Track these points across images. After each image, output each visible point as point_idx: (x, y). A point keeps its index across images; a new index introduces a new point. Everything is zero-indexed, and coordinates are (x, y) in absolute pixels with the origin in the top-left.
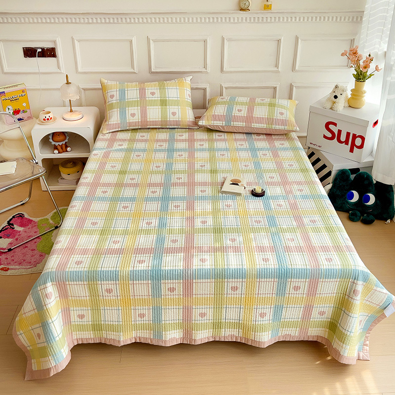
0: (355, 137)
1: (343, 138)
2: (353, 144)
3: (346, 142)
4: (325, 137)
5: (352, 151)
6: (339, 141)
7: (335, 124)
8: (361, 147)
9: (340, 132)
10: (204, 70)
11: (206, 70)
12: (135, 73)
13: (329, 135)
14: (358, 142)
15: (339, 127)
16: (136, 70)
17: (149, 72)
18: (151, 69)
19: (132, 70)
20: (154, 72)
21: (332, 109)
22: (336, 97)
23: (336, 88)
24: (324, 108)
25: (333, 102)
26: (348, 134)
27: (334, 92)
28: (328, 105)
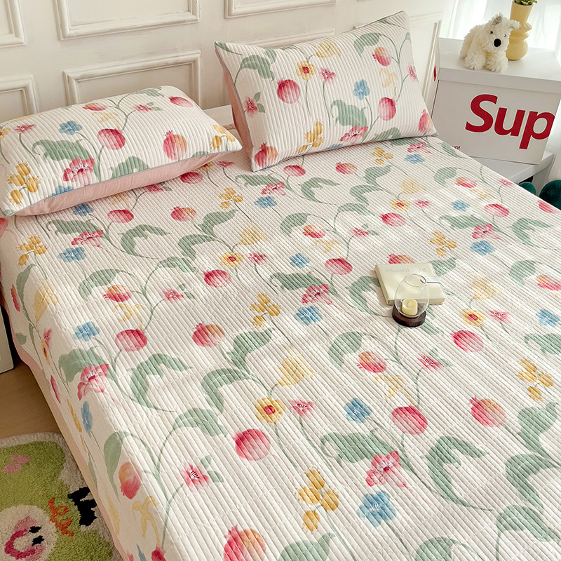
0: (534, 117)
1: (508, 124)
2: (529, 132)
3: (515, 131)
4: (469, 127)
5: (524, 145)
6: (500, 131)
7: (493, 99)
8: (546, 134)
9: (502, 112)
10: (190, 16)
11: (193, 17)
12: (20, 45)
13: (479, 122)
14: (540, 126)
15: (500, 104)
16: (23, 38)
17: (59, 39)
18: (63, 30)
19: (12, 39)
20: (73, 36)
21: (486, 67)
22: (497, 43)
23: (497, 23)
24: (469, 68)
25: (488, 55)
26: (520, 114)
27: (492, 32)
28: (479, 61)
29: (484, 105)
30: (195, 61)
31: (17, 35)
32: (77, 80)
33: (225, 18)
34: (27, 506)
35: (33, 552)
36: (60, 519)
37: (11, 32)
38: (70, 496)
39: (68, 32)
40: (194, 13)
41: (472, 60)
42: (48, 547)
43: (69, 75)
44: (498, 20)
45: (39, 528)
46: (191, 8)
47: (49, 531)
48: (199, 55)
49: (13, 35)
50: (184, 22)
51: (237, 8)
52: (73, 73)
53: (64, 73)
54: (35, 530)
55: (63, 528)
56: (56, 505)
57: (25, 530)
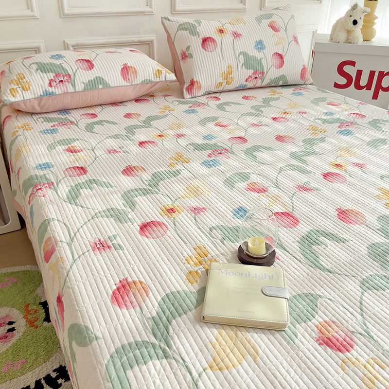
0: (382, 75)
1: (364, 82)
2: (379, 87)
3: (368, 87)
4: (337, 86)
5: (375, 96)
6: (358, 87)
7: (353, 63)
9: (359, 73)
10: (147, 9)
11: (150, 10)
12: (34, 18)
13: (343, 81)
15: (358, 67)
16: (36, 13)
17: (60, 16)
18: (63, 10)
19: (29, 13)
20: (70, 15)
21: (348, 41)
22: (355, 22)
23: (354, 9)
24: (335, 42)
25: (349, 32)
26: (372, 73)
27: (351, 16)
28: (342, 37)
29: (347, 69)
30: (152, 42)
31: (32, 11)
32: (73, 46)
33: (172, 14)
34: (9, 308)
35: (6, 337)
36: (30, 317)
37: (28, 9)
38: (40, 304)
39: (66, 11)
40: (151, 7)
41: (338, 36)
42: (17, 335)
43: (68, 42)
44: (355, 7)
45: (14, 322)
46: (149, 4)
47: (21, 325)
48: (155, 38)
49: (30, 11)
50: (144, 12)
51: (179, 7)
52: (71, 41)
53: (64, 42)
54: (10, 323)
55: (31, 323)
56: (30, 308)
57: (4, 323)
